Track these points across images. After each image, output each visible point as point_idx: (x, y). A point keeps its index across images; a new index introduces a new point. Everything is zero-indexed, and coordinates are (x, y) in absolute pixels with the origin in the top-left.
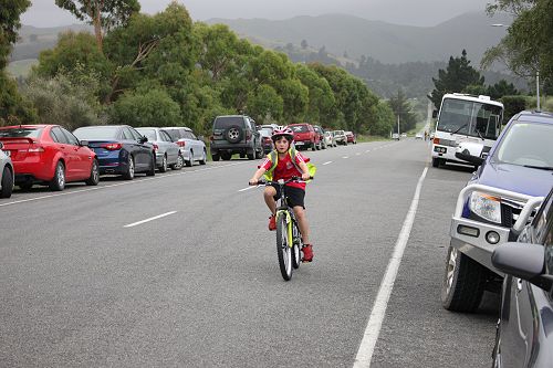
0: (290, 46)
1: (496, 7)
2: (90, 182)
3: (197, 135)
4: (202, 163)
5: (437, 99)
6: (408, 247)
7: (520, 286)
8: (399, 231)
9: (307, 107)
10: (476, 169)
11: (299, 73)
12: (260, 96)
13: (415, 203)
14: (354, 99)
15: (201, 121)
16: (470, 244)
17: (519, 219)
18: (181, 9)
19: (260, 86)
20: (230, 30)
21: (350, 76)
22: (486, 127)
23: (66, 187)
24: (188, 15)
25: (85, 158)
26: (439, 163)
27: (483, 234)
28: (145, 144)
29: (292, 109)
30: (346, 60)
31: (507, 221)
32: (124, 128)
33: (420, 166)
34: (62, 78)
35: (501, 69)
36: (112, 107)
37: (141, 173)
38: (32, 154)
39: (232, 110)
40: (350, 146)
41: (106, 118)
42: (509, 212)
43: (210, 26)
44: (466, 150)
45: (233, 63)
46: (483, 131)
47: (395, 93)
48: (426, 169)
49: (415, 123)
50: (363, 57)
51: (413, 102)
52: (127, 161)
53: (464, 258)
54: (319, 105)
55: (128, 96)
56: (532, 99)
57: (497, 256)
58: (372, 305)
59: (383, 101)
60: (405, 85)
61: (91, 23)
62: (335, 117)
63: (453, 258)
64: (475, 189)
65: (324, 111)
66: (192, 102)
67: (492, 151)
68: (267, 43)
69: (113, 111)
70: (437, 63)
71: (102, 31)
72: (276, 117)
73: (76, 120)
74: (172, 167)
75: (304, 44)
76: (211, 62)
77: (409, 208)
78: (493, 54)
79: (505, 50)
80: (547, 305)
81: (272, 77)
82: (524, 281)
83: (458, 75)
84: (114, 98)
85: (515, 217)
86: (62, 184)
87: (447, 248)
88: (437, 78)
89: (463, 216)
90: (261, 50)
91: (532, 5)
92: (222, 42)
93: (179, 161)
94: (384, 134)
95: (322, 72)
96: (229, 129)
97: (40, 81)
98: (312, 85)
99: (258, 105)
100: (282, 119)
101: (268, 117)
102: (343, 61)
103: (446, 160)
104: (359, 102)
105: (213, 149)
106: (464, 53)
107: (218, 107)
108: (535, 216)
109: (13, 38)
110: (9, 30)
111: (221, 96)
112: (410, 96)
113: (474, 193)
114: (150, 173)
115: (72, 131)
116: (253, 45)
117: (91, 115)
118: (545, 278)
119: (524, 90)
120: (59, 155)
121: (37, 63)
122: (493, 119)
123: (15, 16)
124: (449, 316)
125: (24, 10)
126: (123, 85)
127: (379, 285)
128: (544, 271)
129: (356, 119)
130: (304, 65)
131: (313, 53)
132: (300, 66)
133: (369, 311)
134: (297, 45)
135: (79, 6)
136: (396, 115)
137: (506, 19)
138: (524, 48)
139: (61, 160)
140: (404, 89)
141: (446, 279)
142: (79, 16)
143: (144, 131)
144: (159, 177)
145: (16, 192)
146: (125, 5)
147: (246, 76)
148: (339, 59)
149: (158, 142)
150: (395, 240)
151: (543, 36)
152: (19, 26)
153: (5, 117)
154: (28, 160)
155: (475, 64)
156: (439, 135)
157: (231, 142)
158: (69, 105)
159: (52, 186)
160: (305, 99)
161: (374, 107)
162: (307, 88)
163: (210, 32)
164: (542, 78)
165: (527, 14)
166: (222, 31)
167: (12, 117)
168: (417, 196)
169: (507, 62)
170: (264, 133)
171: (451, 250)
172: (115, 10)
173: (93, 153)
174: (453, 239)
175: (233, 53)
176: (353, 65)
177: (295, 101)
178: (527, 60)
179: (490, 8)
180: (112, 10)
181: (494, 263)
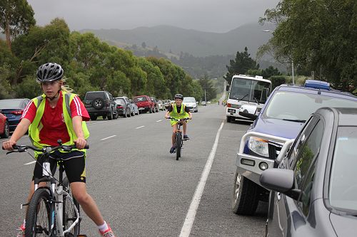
0: (134, 47)
1: (265, 19)
2: (4, 136)
5: (229, 79)
6: (210, 174)
7: (279, 197)
8: (205, 163)
9: (146, 85)
10: (252, 123)
11: (140, 64)
12: (115, 79)
13: (215, 145)
14: (177, 79)
16: (249, 171)
17: (280, 154)
18: (62, 22)
19: (115, 72)
20: (95, 36)
21: (173, 65)
24: (66, 26)
26: (231, 119)
27: (257, 164)
29: (136, 87)
30: (171, 55)
31: (273, 155)
32: (25, 100)
33: (219, 122)
35: (269, 60)
36: (18, 87)
39: (99, 88)
41: (14, 94)
42: (273, 149)
43: (82, 34)
44: (246, 110)
45: (97, 57)
46: (258, 99)
47: (203, 76)
48: (223, 124)
49: (216, 94)
50: (182, 52)
51: (214, 81)
53: (245, 180)
54: (154, 84)
55: (29, 80)
56: (290, 78)
57: (263, 177)
58: (186, 212)
59: (194, 81)
60: (209, 70)
61: (4, 33)
62: (164, 92)
63: (239, 180)
64: (252, 135)
65: (157, 88)
67: (262, 110)
68: (120, 45)
69: (19, 90)
70: (229, 56)
71: (11, 38)
72: (126, 92)
75: (144, 45)
76: (83, 57)
77: (211, 149)
78: (264, 49)
79: (271, 46)
80: (296, 209)
81: (123, 66)
82: (282, 194)
83: (243, 63)
84: (20, 81)
85: (278, 152)
87: (235, 173)
88: (229, 66)
89: (244, 153)
90: (116, 49)
92: (90, 44)
95: (155, 63)
96: (95, 100)
98: (149, 71)
99: (114, 84)
100: (130, 93)
101: (121, 92)
102: (169, 56)
103: (235, 117)
104: (180, 82)
106: (246, 49)
107: (88, 86)
108: (290, 151)
111: (90, 79)
112: (212, 77)
113: (251, 138)
116: (110, 46)
117: (4, 93)
118: (294, 191)
119: (284, 72)
122: (265, 91)
124: (237, 218)
126: (25, 73)
127: (191, 199)
128: (294, 187)
130: (144, 58)
131: (150, 51)
132: (142, 59)
133: (184, 216)
134: (139, 46)
136: (204, 89)
137: (271, 27)
138: (283, 45)
140: (209, 73)
141: (235, 194)
146: (26, 21)
147: (106, 66)
148: (167, 54)
150: (202, 169)
151: (295, 37)
155: (253, 56)
156: (230, 101)
157: (97, 108)
160: (145, 80)
161: (189, 85)
162: (145, 73)
163: (82, 38)
164: (295, 65)
165: (284, 24)
166: (90, 37)
168: (217, 141)
169: (273, 54)
170: (118, 102)
171: (237, 175)
172: (19, 24)
173: (5, 117)
174: (239, 168)
175: (97, 51)
176: (175, 58)
177: (138, 81)
178: (286, 53)
179: (262, 20)
180: (17, 24)
181: (261, 182)
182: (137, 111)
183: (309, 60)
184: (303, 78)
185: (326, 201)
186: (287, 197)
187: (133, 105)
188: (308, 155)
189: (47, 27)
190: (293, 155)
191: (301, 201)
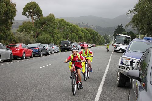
0: (79, 24)
1: (128, 13)
2: (31, 57)
3: (57, 45)
4: (58, 52)
5: (115, 36)
6: (108, 72)
8: (106, 68)
9: (83, 38)
10: (124, 53)
11: (81, 30)
12: (72, 36)
13: (110, 61)
14: (95, 36)
15: (58, 42)
16: (123, 71)
17: (134, 64)
18: (52, 15)
19: (72, 33)
20: (65, 20)
21: (94, 31)
22: (127, 42)
23: (25, 58)
24: (54, 16)
25: (30, 51)
26: (115, 51)
27: (126, 68)
28: (44, 48)
29: (80, 39)
30: (93, 27)
31: (131, 65)
32: (39, 44)
33: (111, 52)
34: (24, 32)
35: (130, 28)
37: (43, 55)
38: (17, 51)
39: (66, 39)
40: (94, 47)
41: (35, 42)
42: (132, 63)
43: (60, 19)
44: (121, 48)
45: (65, 28)
47: (105, 35)
49: (110, 41)
50: (97, 26)
51: (109, 37)
52: (40, 52)
53: (121, 74)
54: (87, 38)
55: (40, 36)
56: (138, 35)
57: (128, 73)
58: (99, 86)
59: (102, 36)
61: (31, 19)
62: (90, 40)
63: (119, 74)
65: (88, 39)
66: (56, 37)
67: (128, 48)
68: (74, 23)
69: (37, 40)
70: (115, 27)
71: (34, 21)
72: (76, 41)
73: (28, 42)
74: (51, 53)
75: (83, 23)
76: (60, 28)
77: (108, 62)
78: (128, 25)
79: (131, 24)
81: (75, 31)
82: (135, 79)
83: (120, 30)
84: (37, 37)
85: (133, 64)
86: (24, 58)
87: (117, 71)
88: (115, 31)
89: (121, 64)
90: (72, 25)
91: (137, 13)
92: (63, 23)
93: (53, 52)
94: (102, 44)
95: (87, 30)
96: (65, 44)
97: (19, 33)
98: (85, 33)
99: (72, 38)
100: (77, 41)
101: (74, 41)
102: (92, 27)
103: (117, 50)
105: (61, 49)
106: (121, 24)
107: (62, 39)
108: (138, 63)
109: (12, 23)
110: (11, 21)
111: (63, 36)
112: (108, 35)
113: (123, 58)
114: (46, 55)
115: (27, 45)
116: (70, 24)
117: (31, 41)
119: (136, 33)
120: (24, 51)
121: (18, 29)
123: (12, 18)
124: (118, 88)
125: (15, 16)
126: (39, 34)
127: (101, 81)
128: (139, 77)
129: (95, 41)
130: (83, 28)
131: (85, 25)
133: (98, 87)
134: (81, 23)
135: (28, 15)
136: (105, 40)
137: (131, 16)
138: (135, 23)
139: (24, 52)
140: (107, 33)
141: (117, 79)
142: (28, 17)
143: (44, 45)
144: (48, 56)
145: (13, 60)
146: (39, 14)
147: (69, 31)
148: (91, 27)
149: (48, 47)
150: (105, 70)
151: (140, 20)
152: (14, 20)
153: (11, 42)
154: (16, 52)
155: (124, 27)
156: (115, 44)
157: (65, 47)
158: (26, 39)
159: (22, 58)
160: (83, 36)
161: (100, 38)
162: (83, 33)
163: (60, 21)
164: (140, 30)
165: (136, 15)
166: (63, 20)
167: (12, 42)
168: (110, 59)
169: (132, 26)
170: (73, 45)
171: (118, 72)
172: (37, 16)
173: (32, 50)
174: (119, 69)
175: (65, 26)
176: (94, 28)
177: (81, 37)
178: (136, 26)
179: (127, 14)
180: (36, 16)
181: (127, 75)
182: (80, 48)
183: (145, 29)
184: (143, 35)
185: (151, 82)
186: (137, 80)
187: (79, 46)
188: (145, 65)
189: (47, 17)
190: (139, 65)
191: (142, 82)
